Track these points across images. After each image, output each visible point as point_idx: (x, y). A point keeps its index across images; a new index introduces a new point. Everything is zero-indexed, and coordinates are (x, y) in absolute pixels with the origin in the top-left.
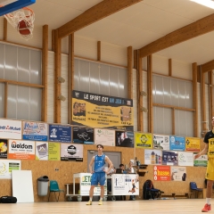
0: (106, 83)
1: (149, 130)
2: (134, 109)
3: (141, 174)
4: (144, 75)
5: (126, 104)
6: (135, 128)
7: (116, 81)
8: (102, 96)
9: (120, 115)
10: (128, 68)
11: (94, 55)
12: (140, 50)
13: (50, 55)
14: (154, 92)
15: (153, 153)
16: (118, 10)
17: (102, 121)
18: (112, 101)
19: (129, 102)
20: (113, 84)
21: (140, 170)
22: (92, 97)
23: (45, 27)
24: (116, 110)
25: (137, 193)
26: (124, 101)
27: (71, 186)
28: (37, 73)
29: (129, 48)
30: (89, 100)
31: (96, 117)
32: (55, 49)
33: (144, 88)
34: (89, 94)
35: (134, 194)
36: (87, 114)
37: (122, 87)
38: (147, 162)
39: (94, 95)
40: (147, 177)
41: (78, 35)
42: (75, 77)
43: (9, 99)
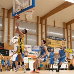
0: (57, 34)
1: (71, 48)
2: (66, 41)
3: (69, 62)
4: (69, 31)
5: (63, 40)
6: (67, 47)
7: (60, 33)
8: (56, 37)
9: (62, 43)
10: (64, 29)
11: (53, 25)
12: (68, 23)
13: (40, 25)
14: (72, 36)
15: (72, 55)
16: (60, 10)
17: (56, 45)
18: (59, 39)
19: (64, 39)
20: (59, 34)
21: (69, 61)
22: (53, 38)
23: (38, 17)
24: (60, 42)
25: (68, 68)
26: (63, 39)
27: (47, 65)
28: (36, 31)
29: (64, 23)
30: (52, 39)
31: (54, 44)
32: (41, 23)
33: (69, 35)
34: (52, 37)
35: (67, 68)
36: (51, 43)
37: (62, 35)
38: (71, 58)
39: (53, 37)
40: (71, 63)
41: (48, 19)
42: (47, 32)
43: (27, 39)
